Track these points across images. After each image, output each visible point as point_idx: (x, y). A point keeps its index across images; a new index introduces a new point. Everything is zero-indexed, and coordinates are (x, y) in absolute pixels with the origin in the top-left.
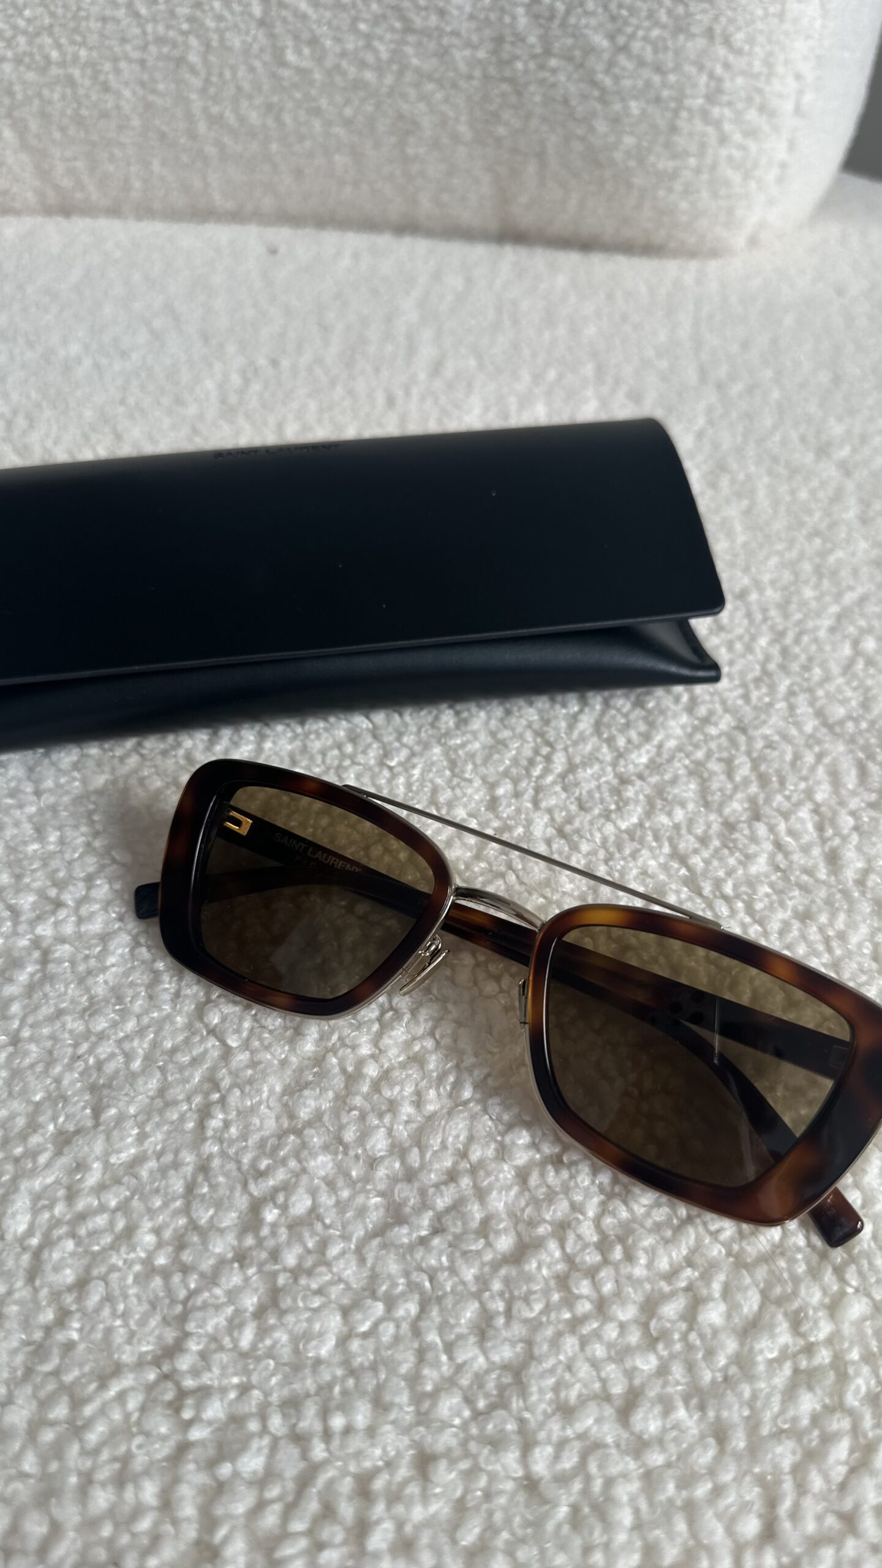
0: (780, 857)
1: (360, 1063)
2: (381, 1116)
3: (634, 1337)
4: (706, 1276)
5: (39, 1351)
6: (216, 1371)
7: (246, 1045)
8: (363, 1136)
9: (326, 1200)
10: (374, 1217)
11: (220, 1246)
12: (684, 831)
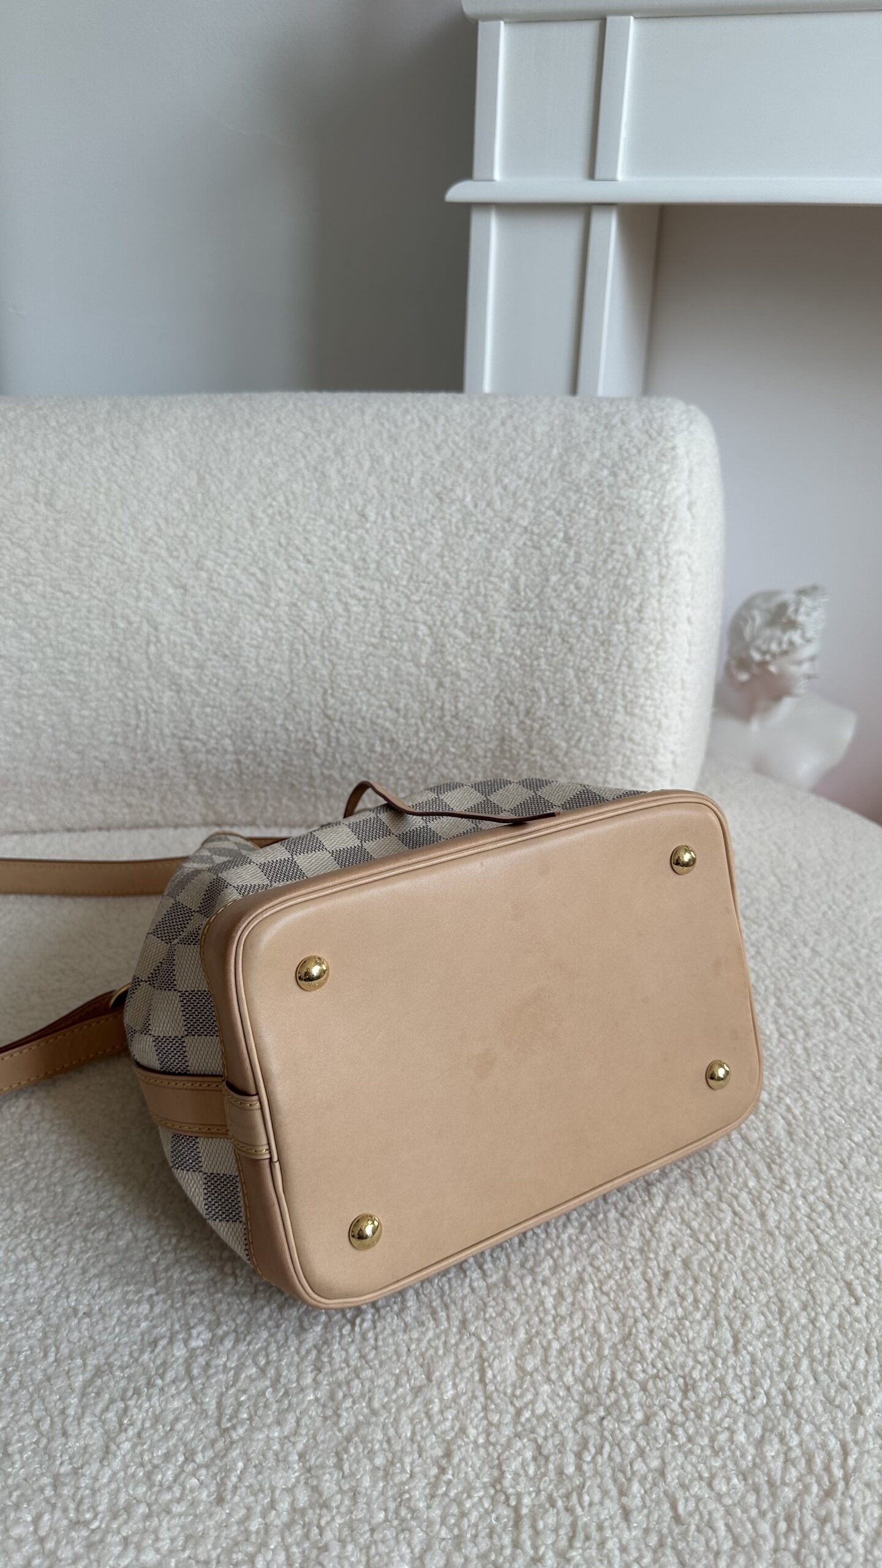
0: (737, 1220)
1: (549, 1342)
2: (567, 1366)
3: (708, 1452)
4: (735, 1422)
5: (435, 1485)
6: (522, 1486)
7: (491, 1339)
8: (561, 1377)
9: (551, 1406)
10: (576, 1411)
11: (507, 1431)
12: (686, 1209)
